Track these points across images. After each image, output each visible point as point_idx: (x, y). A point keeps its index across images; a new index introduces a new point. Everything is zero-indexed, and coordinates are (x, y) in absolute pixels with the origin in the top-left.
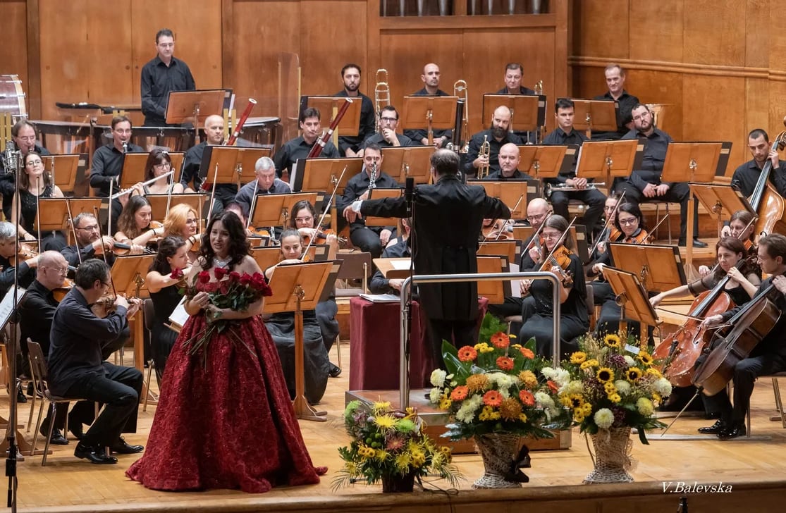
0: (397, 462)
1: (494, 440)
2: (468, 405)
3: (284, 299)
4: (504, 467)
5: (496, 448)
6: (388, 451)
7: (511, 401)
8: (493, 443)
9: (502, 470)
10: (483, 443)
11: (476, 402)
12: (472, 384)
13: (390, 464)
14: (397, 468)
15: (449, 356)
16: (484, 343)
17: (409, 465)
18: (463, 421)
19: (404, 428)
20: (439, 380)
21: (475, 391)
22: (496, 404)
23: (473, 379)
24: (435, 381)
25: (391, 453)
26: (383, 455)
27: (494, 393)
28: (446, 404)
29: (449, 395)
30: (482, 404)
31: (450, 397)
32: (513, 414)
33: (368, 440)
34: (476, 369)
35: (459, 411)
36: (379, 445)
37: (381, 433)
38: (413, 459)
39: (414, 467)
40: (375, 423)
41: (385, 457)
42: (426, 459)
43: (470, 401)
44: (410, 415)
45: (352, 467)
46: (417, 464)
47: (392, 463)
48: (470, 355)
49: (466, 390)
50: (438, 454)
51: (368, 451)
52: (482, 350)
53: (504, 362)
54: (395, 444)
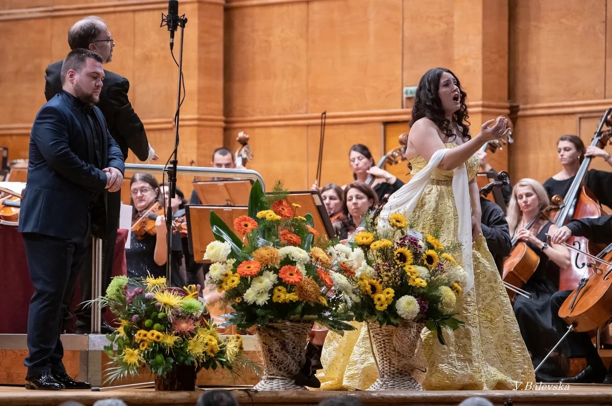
0: (189, 348)
1: (283, 331)
2: (261, 282)
4: (294, 368)
5: (287, 341)
6: (176, 335)
7: (309, 280)
8: (283, 335)
9: (292, 370)
10: (270, 335)
11: (269, 279)
12: (262, 258)
13: (179, 351)
14: (191, 356)
15: (218, 231)
16: (269, 211)
17: (204, 352)
18: (255, 303)
19: (190, 307)
20: (221, 253)
21: (267, 266)
22: (297, 280)
23: (262, 252)
24: (214, 255)
25: (182, 336)
26: (170, 340)
27: (290, 268)
28: (233, 281)
29: (234, 271)
30: (277, 282)
31: (236, 274)
32: (313, 296)
33: (147, 322)
34: (261, 241)
35: (248, 291)
36: (163, 327)
37: (165, 312)
38: (207, 344)
39: (209, 356)
40: (155, 299)
41: (172, 343)
42: (220, 347)
43: (262, 278)
44: (191, 295)
45: (132, 355)
46: (212, 351)
47: (182, 349)
48: (250, 226)
49: (258, 264)
50: (233, 341)
51: (153, 334)
52: (268, 218)
53: (289, 235)
54: (184, 326)
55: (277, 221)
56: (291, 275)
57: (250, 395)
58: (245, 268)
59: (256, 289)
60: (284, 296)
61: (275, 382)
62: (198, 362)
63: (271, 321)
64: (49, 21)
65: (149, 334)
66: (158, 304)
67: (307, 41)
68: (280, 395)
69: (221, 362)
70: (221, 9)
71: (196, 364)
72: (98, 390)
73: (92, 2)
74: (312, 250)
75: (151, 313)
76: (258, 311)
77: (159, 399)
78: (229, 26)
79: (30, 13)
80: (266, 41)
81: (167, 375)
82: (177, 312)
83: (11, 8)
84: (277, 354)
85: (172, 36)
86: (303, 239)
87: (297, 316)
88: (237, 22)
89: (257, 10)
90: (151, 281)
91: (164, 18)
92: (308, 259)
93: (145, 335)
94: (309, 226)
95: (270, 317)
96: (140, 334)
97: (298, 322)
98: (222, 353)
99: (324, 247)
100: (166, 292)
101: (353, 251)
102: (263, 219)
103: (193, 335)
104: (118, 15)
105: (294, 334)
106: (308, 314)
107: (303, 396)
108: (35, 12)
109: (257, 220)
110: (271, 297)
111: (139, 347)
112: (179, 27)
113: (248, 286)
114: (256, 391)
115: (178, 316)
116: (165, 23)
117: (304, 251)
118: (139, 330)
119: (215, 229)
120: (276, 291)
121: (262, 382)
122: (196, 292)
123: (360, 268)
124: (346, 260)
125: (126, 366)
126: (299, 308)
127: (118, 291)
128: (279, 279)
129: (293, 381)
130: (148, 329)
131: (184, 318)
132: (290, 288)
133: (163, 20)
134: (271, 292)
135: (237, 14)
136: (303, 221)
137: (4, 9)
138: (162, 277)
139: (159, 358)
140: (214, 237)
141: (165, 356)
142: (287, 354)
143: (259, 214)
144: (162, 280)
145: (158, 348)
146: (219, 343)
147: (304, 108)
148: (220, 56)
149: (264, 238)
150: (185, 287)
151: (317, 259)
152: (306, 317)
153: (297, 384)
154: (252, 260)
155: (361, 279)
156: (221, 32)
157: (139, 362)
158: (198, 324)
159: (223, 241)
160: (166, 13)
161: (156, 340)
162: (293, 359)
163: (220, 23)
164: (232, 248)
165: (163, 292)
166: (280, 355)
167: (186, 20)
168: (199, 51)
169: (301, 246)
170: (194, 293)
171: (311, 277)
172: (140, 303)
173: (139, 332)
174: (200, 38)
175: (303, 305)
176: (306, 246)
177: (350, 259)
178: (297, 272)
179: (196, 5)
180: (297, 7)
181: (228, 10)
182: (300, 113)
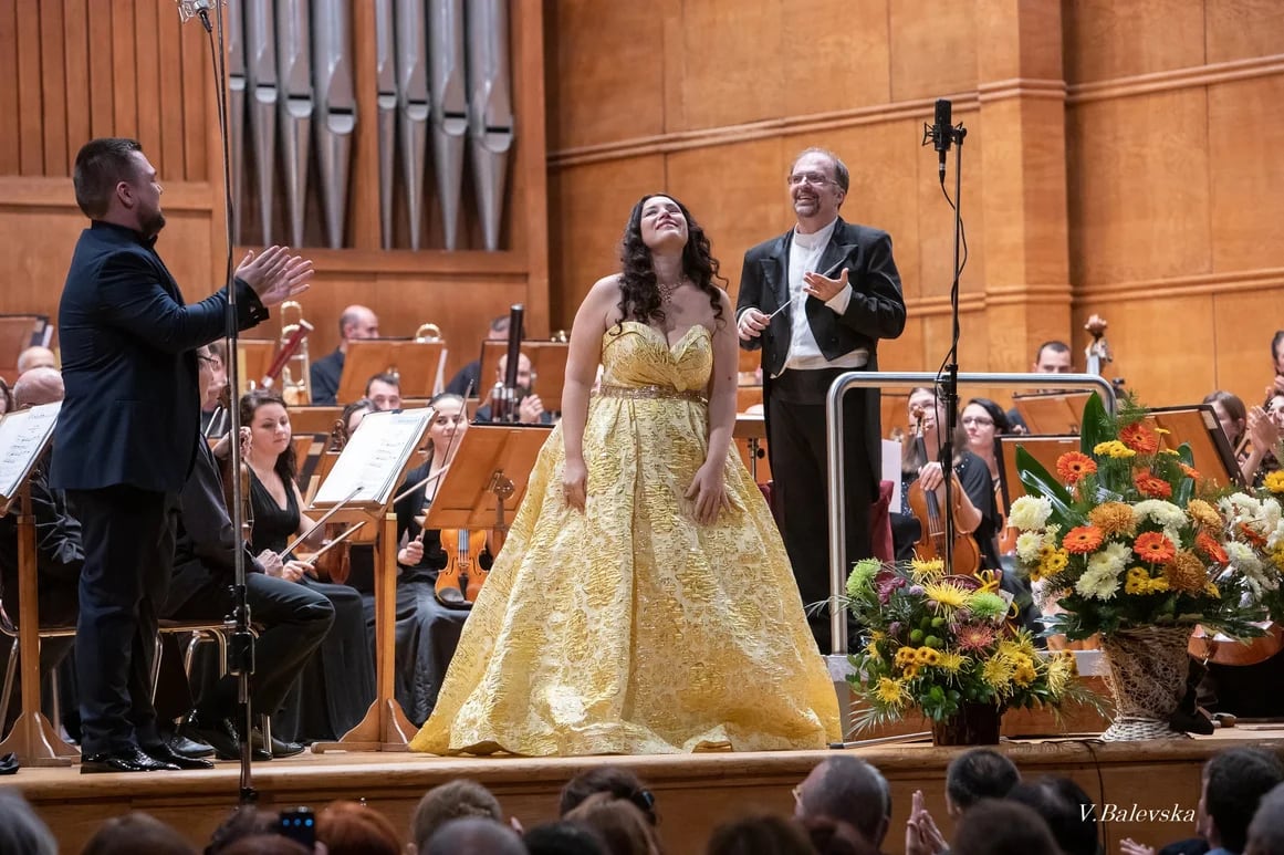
0: (985, 674)
2: (1103, 562)
3: (470, 503)
10: (1123, 649)
11: (1117, 556)
12: (1105, 521)
13: (967, 679)
14: (988, 688)
15: (1030, 478)
16: (1114, 442)
17: (1011, 682)
18: (1095, 597)
20: (1036, 515)
21: (1113, 536)
22: (1165, 556)
23: (1105, 511)
24: (1025, 519)
27: (1152, 537)
28: (1057, 561)
29: (1059, 545)
30: (1131, 561)
31: (1062, 550)
32: (1194, 581)
34: (1103, 493)
35: (1083, 577)
38: (1015, 667)
40: (926, 597)
43: (1105, 554)
47: (973, 676)
48: (1083, 469)
49: (1098, 532)
50: (1060, 663)
52: (1114, 454)
53: (1151, 482)
56: (1155, 548)
58: (1077, 538)
59: (1097, 574)
60: (1144, 584)
62: (1001, 697)
64: (779, 141)
67: (1207, 151)
69: (1040, 696)
70: (1061, 105)
71: (998, 701)
73: (849, 107)
74: (1191, 505)
78: (1074, 135)
79: (749, 130)
80: (1139, 155)
83: (717, 127)
85: (943, 159)
86: (1176, 488)
87: (1168, 616)
88: (1087, 126)
89: (1121, 105)
90: (918, 568)
92: (1184, 521)
94: (1185, 466)
99: (1213, 500)
102: (1106, 455)
103: (990, 653)
104: (890, 126)
106: (1187, 613)
108: (756, 130)
109: (1095, 457)
110: (1122, 586)
113: (1084, 569)
116: (929, 139)
117: (1178, 508)
119: (1024, 475)
120: (1130, 575)
124: (1250, 519)
126: (1173, 603)
128: (1134, 555)
132: (1154, 568)
133: (927, 134)
134: (1122, 577)
135: (1088, 116)
136: (1175, 457)
137: (707, 128)
138: (937, 558)
140: (1023, 489)
141: (946, 689)
142: (1154, 682)
143: (1099, 449)
144: (937, 563)
146: (1036, 665)
147: (1207, 265)
148: (1062, 185)
149: (1107, 488)
151: (1200, 520)
152: (1182, 617)
154: (1089, 526)
155: (1279, 552)
156: (1061, 145)
159: (1038, 495)
162: (1165, 688)
163: (1059, 129)
164: (1053, 507)
167: (965, 131)
168: (1024, 177)
169: (1172, 501)
171: (1190, 551)
172: (902, 603)
174: (1026, 156)
176: (1180, 499)
177: (1257, 517)
178: (1165, 543)
179: (1017, 103)
180: (1187, 95)
181: (1074, 110)
182: (1200, 274)
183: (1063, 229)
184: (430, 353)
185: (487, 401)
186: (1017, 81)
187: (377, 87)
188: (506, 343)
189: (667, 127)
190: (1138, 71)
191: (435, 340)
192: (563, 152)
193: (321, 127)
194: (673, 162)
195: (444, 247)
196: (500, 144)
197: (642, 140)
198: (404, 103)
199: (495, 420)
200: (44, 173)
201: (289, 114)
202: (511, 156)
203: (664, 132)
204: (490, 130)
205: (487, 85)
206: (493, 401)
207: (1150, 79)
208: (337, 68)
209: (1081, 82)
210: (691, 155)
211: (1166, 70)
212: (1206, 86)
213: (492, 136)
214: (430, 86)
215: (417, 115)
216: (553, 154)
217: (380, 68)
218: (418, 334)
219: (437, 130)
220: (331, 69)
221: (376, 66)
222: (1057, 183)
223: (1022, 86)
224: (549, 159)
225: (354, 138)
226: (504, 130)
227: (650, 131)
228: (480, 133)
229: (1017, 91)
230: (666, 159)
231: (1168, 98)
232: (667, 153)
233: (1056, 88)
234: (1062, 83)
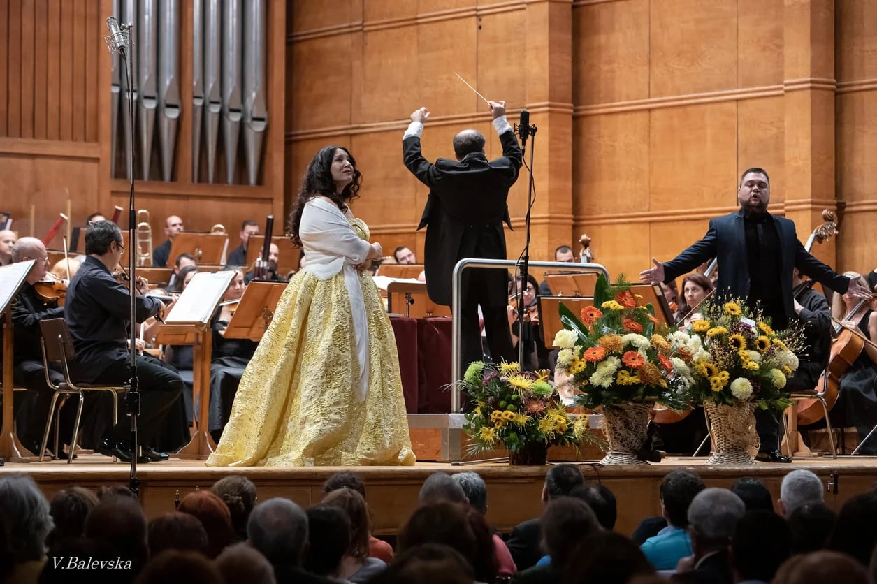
0: (540, 426)
1: (627, 411)
2: (606, 367)
3: (249, 324)
4: (636, 444)
5: (630, 420)
6: (528, 415)
7: (650, 364)
8: (627, 414)
9: (634, 447)
10: (615, 415)
11: (613, 364)
12: (606, 344)
13: (531, 429)
14: (541, 434)
15: (566, 320)
16: (613, 301)
17: (553, 431)
18: (600, 386)
19: (541, 390)
20: (569, 340)
21: (611, 352)
22: (639, 364)
23: (607, 339)
24: (562, 342)
25: (533, 416)
26: (522, 420)
27: (632, 353)
28: (580, 366)
29: (581, 357)
30: (620, 366)
31: (583, 359)
32: (654, 379)
33: (502, 403)
34: (606, 329)
35: (594, 375)
36: (516, 408)
37: (518, 394)
38: (556, 423)
39: (558, 434)
40: (509, 383)
41: (525, 422)
42: (568, 426)
43: (607, 362)
44: (541, 378)
45: (488, 433)
46: (561, 429)
47: (534, 427)
48: (595, 316)
49: (603, 350)
50: (580, 421)
51: (507, 414)
52: (612, 307)
53: (632, 324)
54: (535, 407)
55: (621, 311)
56: (634, 359)
57: (596, 469)
58: (591, 354)
59: (602, 373)
60: (627, 379)
61: (619, 457)
62: (548, 439)
63: (615, 401)
65: (503, 414)
66: (511, 387)
67: (649, 145)
68: (624, 468)
69: (569, 439)
70: (570, 117)
71: (547, 441)
72: (458, 465)
73: (453, 114)
74: (653, 336)
75: (505, 394)
76: (604, 393)
77: (513, 473)
78: (577, 133)
79: (398, 124)
80: (612, 146)
81: (520, 451)
82: (529, 394)
83: (381, 122)
84: (620, 431)
86: (645, 327)
87: (640, 397)
88: (584, 129)
89: (603, 118)
90: (505, 366)
91: (517, 127)
92: (649, 345)
93: (500, 415)
94: (650, 315)
95: (614, 398)
96: (495, 414)
97: (640, 402)
98: (570, 431)
99: (664, 334)
100: (519, 376)
101: (691, 337)
102: (608, 308)
103: (543, 415)
104: (476, 125)
105: (636, 414)
106: (649, 396)
107: (644, 470)
109: (602, 309)
110: (615, 380)
111: (494, 426)
112: (529, 136)
113: (595, 370)
114: (602, 466)
115: (530, 398)
117: (646, 338)
118: (494, 410)
119: (563, 318)
120: (620, 374)
121: (607, 457)
122: (546, 376)
123: (698, 353)
124: (684, 345)
125: (483, 442)
126: (641, 390)
127: (475, 375)
128: (622, 363)
129: (636, 457)
130: (503, 409)
131: (535, 399)
132: (632, 370)
134: (615, 375)
135: (584, 122)
136: (644, 310)
137: (376, 122)
138: (515, 362)
139: (513, 435)
140: (562, 325)
141: (518, 434)
142: (630, 432)
143: (604, 305)
144: (515, 365)
145: (512, 427)
146: (567, 422)
147: (647, 207)
148: (570, 161)
149: (608, 326)
150: (536, 372)
151: (658, 345)
152: (647, 398)
153: (639, 459)
154: (598, 346)
155: (699, 363)
156: (570, 139)
157: (495, 439)
158: (548, 404)
159: (571, 329)
160: (518, 123)
161: (510, 419)
162: (636, 436)
163: (569, 130)
164: (578, 336)
165: (516, 376)
166: (623, 433)
167: (536, 129)
168: (550, 156)
169: (643, 334)
170: (544, 377)
171: (652, 362)
172: (496, 386)
173: (494, 412)
174: (550, 144)
175: (645, 387)
176: (647, 333)
177: (688, 345)
178: (639, 357)
179: (547, 115)
180: (639, 115)
181: (577, 119)
182: (643, 211)
183: (570, 184)
184: (220, 241)
185: (252, 269)
186: (547, 103)
187: (193, 93)
188: (263, 237)
189: (353, 121)
190: (613, 101)
191: (221, 233)
192: (293, 133)
193: (161, 115)
194: (355, 140)
195: (227, 182)
196: (260, 127)
197: (338, 128)
198: (207, 103)
199: (256, 278)
200: (8, 135)
201: (144, 107)
202: (265, 135)
203: (351, 124)
204: (255, 119)
205: (253, 95)
206: (256, 268)
207: (620, 104)
208: (171, 83)
209: (582, 105)
210: (365, 136)
211: (628, 100)
212: (649, 110)
213: (255, 123)
214: (222, 94)
215: (215, 109)
216: (289, 133)
217: (195, 83)
218: (212, 230)
219: (225, 118)
220: (168, 83)
221: (192, 81)
222: (567, 159)
223: (549, 106)
224: (286, 136)
225: (179, 121)
226: (262, 120)
227: (343, 122)
228: (249, 120)
229: (547, 109)
230: (351, 139)
231: (629, 116)
232: (351, 135)
233: (568, 107)
234: (571, 105)
